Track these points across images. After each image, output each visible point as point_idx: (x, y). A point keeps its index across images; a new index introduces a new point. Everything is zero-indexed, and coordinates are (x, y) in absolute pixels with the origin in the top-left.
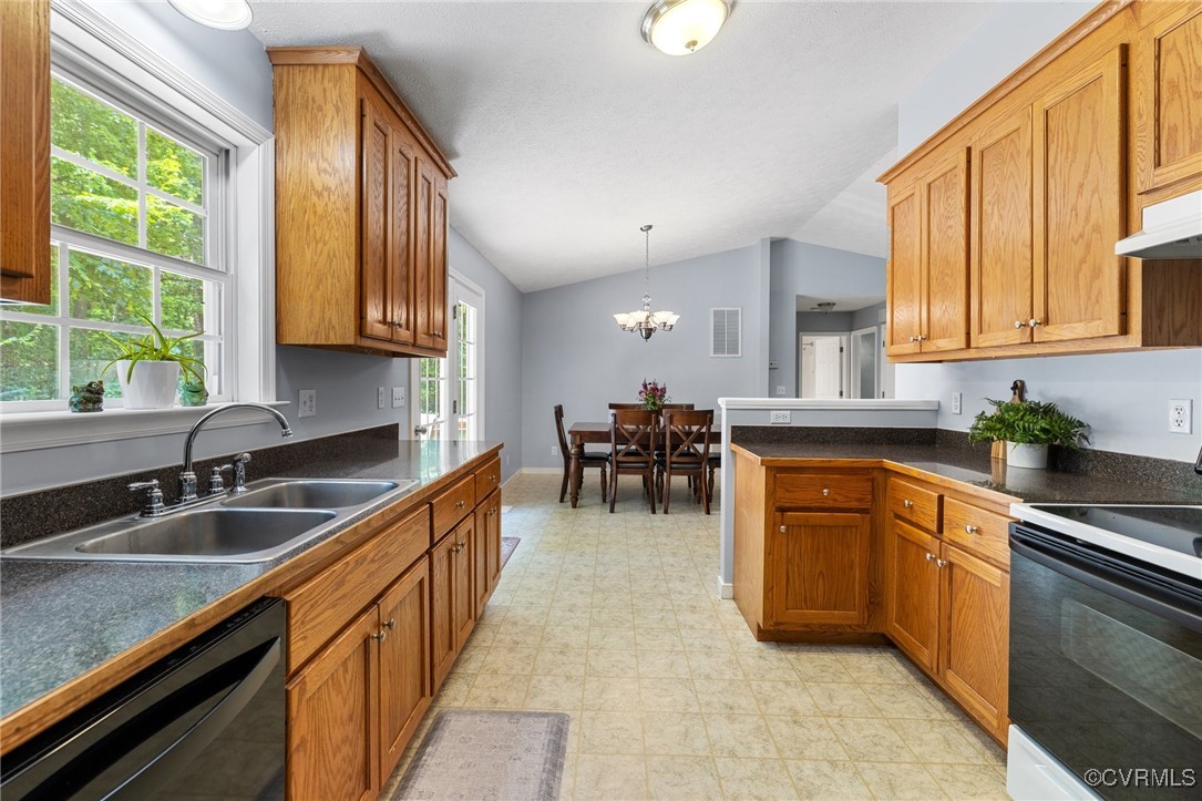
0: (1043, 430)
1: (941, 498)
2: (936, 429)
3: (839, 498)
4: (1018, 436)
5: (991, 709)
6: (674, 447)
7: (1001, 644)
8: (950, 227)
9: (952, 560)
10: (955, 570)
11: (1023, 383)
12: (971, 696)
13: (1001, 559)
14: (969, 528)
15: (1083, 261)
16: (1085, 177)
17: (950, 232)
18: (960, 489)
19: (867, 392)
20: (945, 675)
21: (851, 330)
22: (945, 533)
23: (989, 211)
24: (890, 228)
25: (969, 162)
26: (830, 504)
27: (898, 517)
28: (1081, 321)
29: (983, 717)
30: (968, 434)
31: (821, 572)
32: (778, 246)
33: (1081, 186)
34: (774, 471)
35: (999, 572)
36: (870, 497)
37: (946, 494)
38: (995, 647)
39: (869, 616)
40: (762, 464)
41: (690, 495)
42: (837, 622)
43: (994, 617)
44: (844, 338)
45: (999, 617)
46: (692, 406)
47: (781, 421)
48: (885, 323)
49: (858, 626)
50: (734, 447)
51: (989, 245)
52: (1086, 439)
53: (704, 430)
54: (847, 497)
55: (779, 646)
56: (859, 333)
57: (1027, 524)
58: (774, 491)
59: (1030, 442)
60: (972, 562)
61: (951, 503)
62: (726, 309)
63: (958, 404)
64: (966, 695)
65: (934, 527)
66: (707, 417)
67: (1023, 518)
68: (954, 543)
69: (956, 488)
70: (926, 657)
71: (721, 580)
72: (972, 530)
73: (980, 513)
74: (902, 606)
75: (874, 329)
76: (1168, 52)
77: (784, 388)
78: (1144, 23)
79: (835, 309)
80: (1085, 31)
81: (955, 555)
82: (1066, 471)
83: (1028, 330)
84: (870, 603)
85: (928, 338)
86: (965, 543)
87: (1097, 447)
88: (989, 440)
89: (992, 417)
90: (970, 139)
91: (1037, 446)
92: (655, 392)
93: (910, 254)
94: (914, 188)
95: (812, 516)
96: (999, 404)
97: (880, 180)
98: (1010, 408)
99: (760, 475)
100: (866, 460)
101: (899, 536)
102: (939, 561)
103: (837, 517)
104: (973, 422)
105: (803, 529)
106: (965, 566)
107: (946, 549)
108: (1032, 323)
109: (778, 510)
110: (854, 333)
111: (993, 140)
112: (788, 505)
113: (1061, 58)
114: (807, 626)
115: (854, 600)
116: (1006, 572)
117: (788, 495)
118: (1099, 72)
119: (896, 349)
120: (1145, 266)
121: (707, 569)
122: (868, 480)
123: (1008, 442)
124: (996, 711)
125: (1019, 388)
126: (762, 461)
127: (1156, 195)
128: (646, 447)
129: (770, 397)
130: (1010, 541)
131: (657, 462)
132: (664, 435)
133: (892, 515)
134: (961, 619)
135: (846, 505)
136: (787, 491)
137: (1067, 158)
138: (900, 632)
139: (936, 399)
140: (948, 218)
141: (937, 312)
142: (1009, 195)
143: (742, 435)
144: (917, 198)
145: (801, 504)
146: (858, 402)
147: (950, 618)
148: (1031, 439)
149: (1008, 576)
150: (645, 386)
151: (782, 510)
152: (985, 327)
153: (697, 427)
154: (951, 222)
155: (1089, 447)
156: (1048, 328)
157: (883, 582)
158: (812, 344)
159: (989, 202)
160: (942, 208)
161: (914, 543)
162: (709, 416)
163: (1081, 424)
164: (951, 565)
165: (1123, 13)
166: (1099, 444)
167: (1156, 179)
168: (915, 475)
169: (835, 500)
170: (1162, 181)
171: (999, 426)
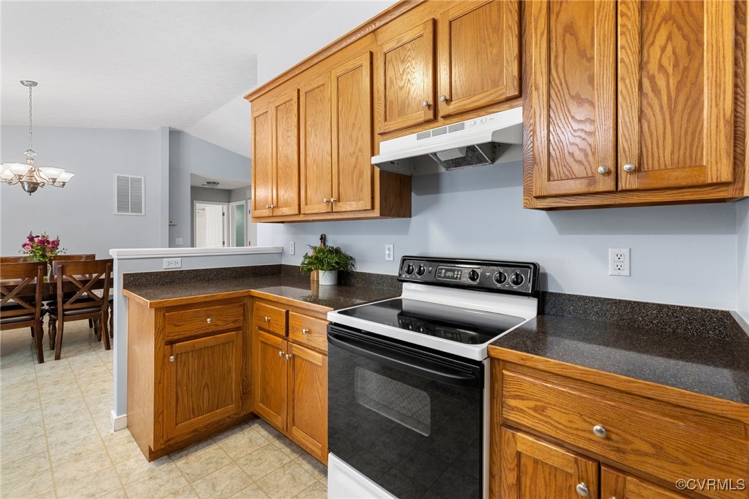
0: (337, 263)
1: (287, 312)
2: (281, 265)
3: (219, 323)
4: (325, 267)
5: (317, 445)
6: (67, 296)
7: (322, 402)
8: (289, 137)
9: (294, 352)
10: (296, 359)
11: (325, 235)
12: (306, 440)
13: (322, 348)
14: (304, 331)
15: (355, 167)
16: (355, 120)
17: (289, 140)
18: (298, 306)
19: (240, 243)
20: (291, 431)
21: (229, 202)
22: (290, 336)
23: (310, 130)
24: (253, 132)
25: (299, 98)
26: (213, 329)
27: (261, 329)
28: (354, 201)
29: (313, 451)
30: (299, 267)
31: (206, 384)
32: (175, 136)
33: (354, 125)
34: (164, 312)
35: (321, 356)
36: (242, 318)
37: (290, 309)
38: (319, 404)
39: (243, 404)
40: (151, 307)
41: (90, 335)
42: (219, 418)
43: (319, 385)
44: (225, 207)
45: (321, 384)
46: (94, 256)
47: (173, 266)
48: (250, 198)
49: (235, 414)
50: (127, 292)
51: (310, 152)
52: (353, 266)
53: (103, 276)
54: (226, 321)
55: (170, 457)
56: (234, 204)
57: (336, 324)
58: (164, 328)
59: (331, 270)
60: (307, 353)
61: (293, 315)
62: (130, 176)
63: (293, 248)
64: (304, 441)
65: (283, 333)
66: (108, 265)
67: (334, 321)
68: (295, 342)
69: (296, 305)
70: (279, 421)
71: (114, 415)
72: (306, 332)
73: (309, 319)
74: (264, 390)
75: (243, 202)
76: (389, 62)
77: (181, 239)
78: (379, 44)
79: (219, 187)
80: (354, 38)
81: (297, 350)
82: (345, 285)
83: (330, 204)
84: (243, 394)
85: (277, 207)
86: (302, 341)
87: (358, 270)
88: (310, 270)
89: (312, 256)
90: (299, 84)
91: (333, 272)
92: (45, 245)
93: (265, 150)
94: (268, 107)
95: (198, 342)
96: (314, 248)
97: (246, 98)
98: (321, 250)
99: (151, 315)
100: (239, 291)
101: (261, 341)
102: (287, 355)
103: (219, 338)
104: (302, 259)
105: (190, 354)
106: (302, 356)
107: (291, 346)
108: (332, 200)
109: (167, 343)
110: (231, 204)
111: (312, 87)
112: (176, 337)
113: (344, 50)
114: (195, 430)
115: (232, 396)
116: (325, 355)
117: (177, 329)
118: (361, 63)
119: (259, 213)
120: (381, 172)
121: (101, 406)
122: (241, 305)
123: (320, 271)
124: (320, 445)
125: (323, 239)
126: (151, 303)
127: (385, 137)
128: (30, 300)
129: (169, 247)
130: (328, 337)
131: (47, 311)
132: (55, 285)
133: (257, 327)
134: (300, 390)
135: (226, 327)
136: (176, 326)
137: (347, 107)
138: (263, 409)
139: (281, 246)
140: (288, 131)
141: (281, 193)
142: (320, 122)
143: (135, 282)
144: (269, 114)
145: (188, 334)
146: (234, 249)
147: (294, 392)
148: (331, 268)
149: (327, 358)
150: (31, 239)
151: (171, 343)
152: (308, 202)
153: (96, 274)
154: (289, 134)
155: (355, 270)
156: (339, 204)
157: (252, 376)
158: (203, 210)
159: (310, 125)
160: (284, 125)
161: (271, 345)
162: (109, 264)
163: (352, 258)
164: (294, 356)
165: (370, 35)
166: (360, 268)
167: (386, 128)
168: (271, 299)
169: (217, 325)
170: (388, 129)
171: (316, 262)
